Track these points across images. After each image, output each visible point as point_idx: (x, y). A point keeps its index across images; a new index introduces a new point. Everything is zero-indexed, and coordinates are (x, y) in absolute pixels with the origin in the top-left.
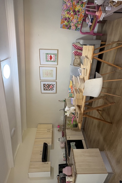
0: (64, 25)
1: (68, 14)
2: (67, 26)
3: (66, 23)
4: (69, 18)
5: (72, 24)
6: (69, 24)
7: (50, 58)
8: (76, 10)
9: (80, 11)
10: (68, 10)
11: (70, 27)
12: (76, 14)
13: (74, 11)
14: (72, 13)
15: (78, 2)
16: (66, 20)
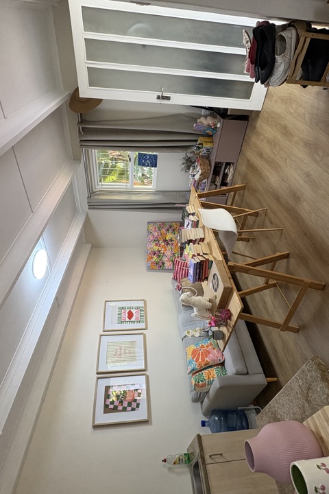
0: (152, 263)
1: (156, 245)
2: (157, 264)
3: (155, 258)
4: (159, 251)
5: (165, 259)
6: (160, 260)
7: (127, 315)
8: (167, 239)
9: (173, 238)
10: (156, 241)
11: (163, 263)
12: (168, 244)
13: (165, 241)
14: (163, 244)
15: (168, 230)
16: (154, 254)
